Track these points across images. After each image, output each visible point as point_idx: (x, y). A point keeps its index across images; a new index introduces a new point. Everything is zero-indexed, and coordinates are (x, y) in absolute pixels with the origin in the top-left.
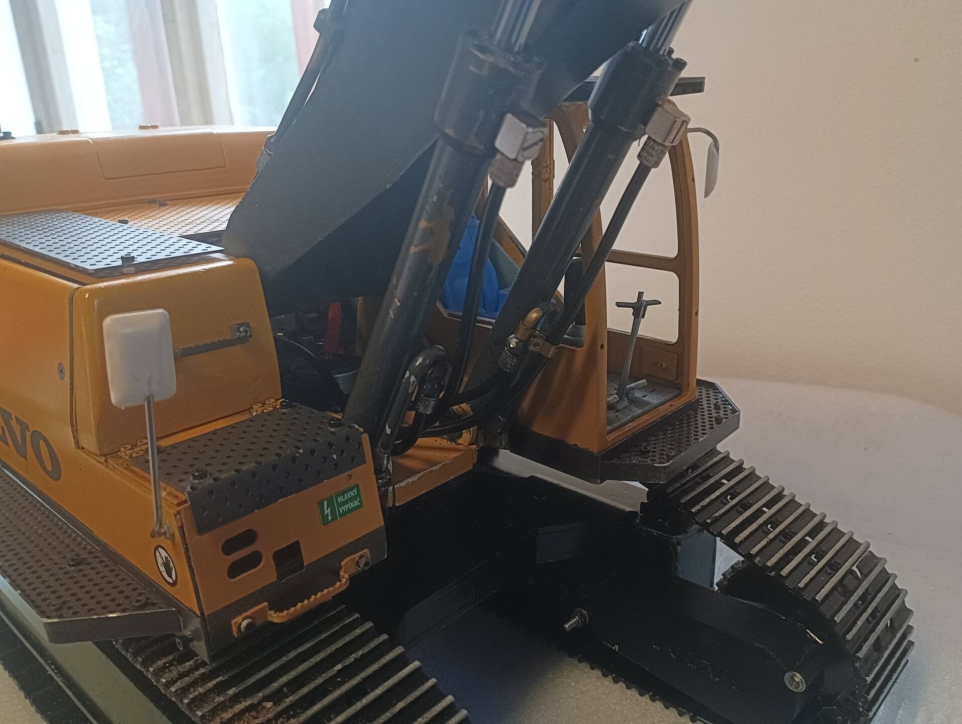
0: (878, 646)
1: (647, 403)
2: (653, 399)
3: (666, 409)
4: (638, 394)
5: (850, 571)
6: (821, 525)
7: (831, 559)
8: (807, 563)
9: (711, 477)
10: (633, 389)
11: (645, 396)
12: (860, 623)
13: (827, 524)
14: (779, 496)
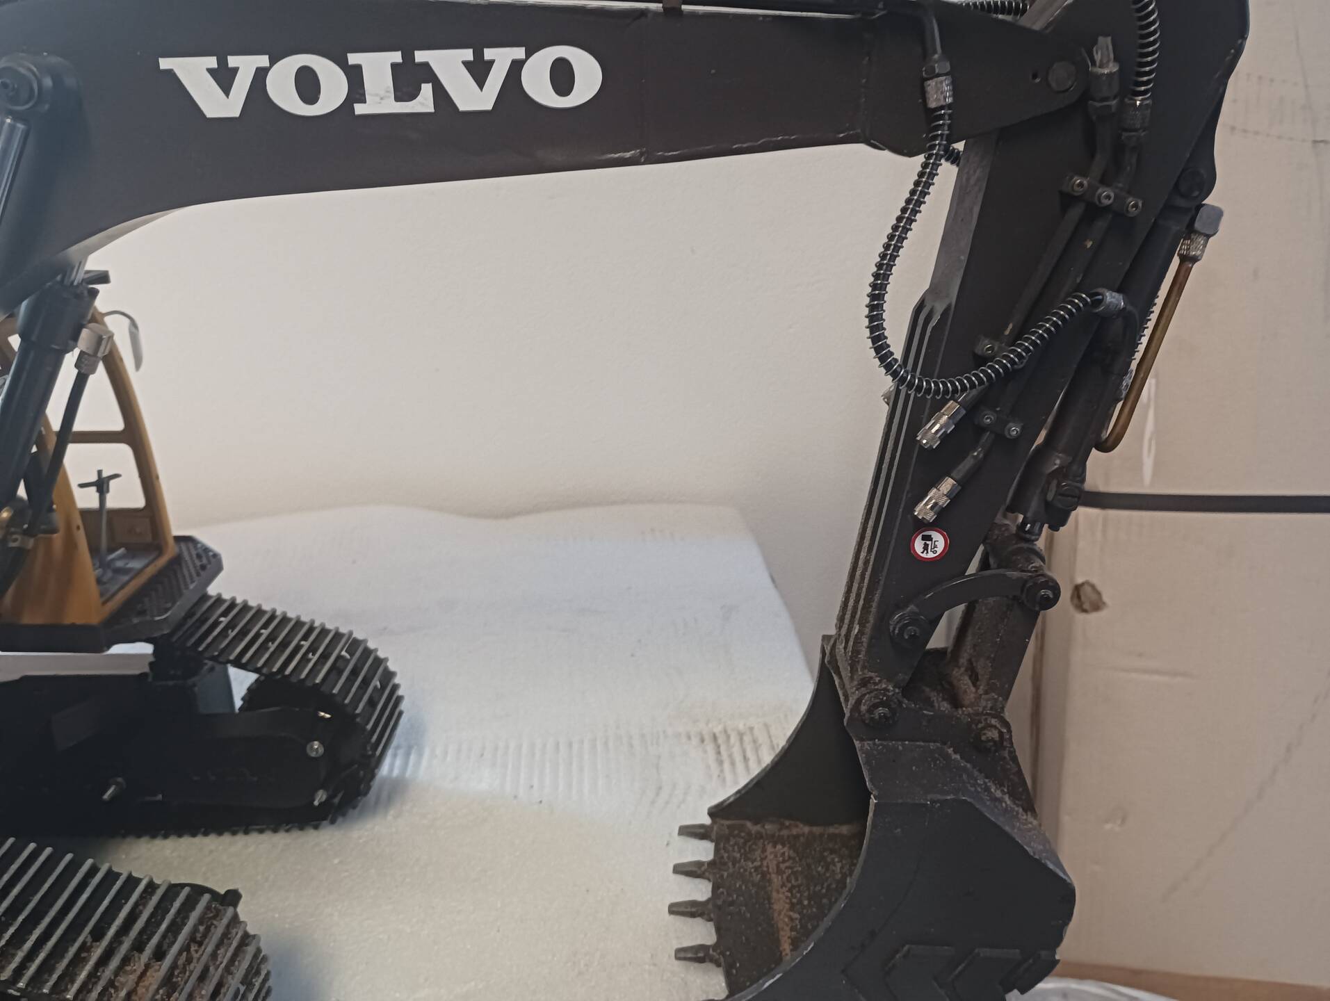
0: (372, 703)
1: (130, 570)
2: (136, 564)
3: (151, 570)
4: (119, 564)
5: (339, 657)
6: (311, 629)
7: (323, 653)
8: (305, 659)
9: (209, 619)
10: (113, 560)
11: (127, 564)
12: (354, 690)
13: (316, 628)
14: (273, 617)
